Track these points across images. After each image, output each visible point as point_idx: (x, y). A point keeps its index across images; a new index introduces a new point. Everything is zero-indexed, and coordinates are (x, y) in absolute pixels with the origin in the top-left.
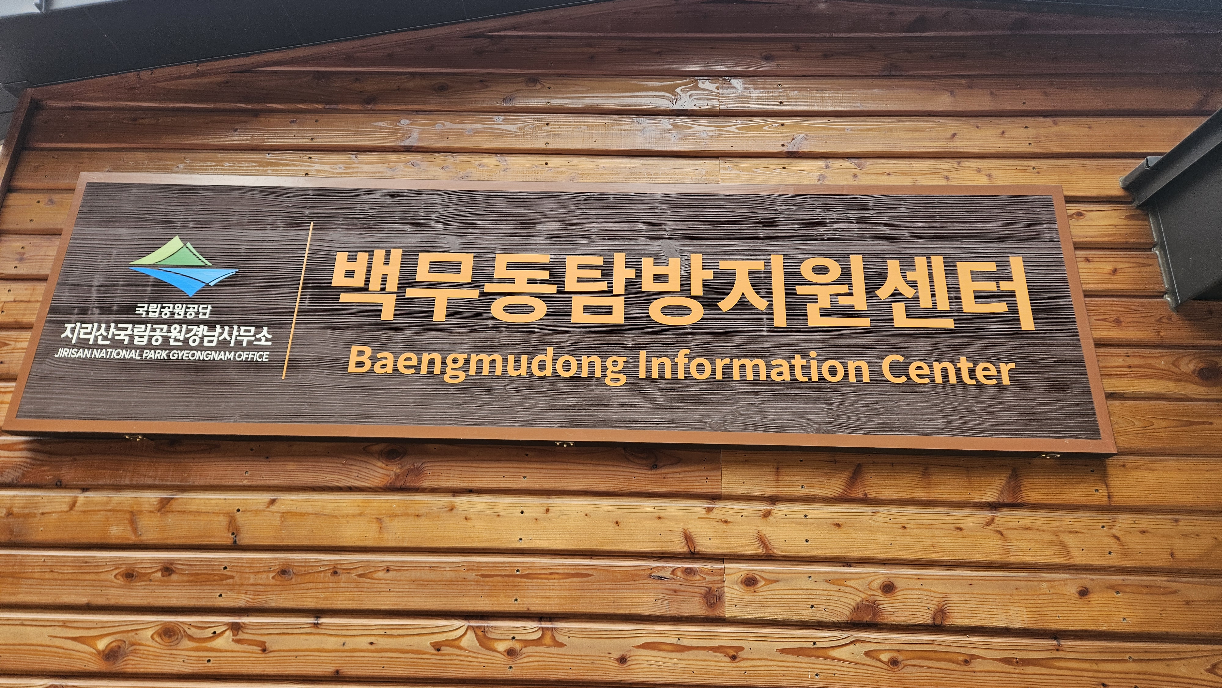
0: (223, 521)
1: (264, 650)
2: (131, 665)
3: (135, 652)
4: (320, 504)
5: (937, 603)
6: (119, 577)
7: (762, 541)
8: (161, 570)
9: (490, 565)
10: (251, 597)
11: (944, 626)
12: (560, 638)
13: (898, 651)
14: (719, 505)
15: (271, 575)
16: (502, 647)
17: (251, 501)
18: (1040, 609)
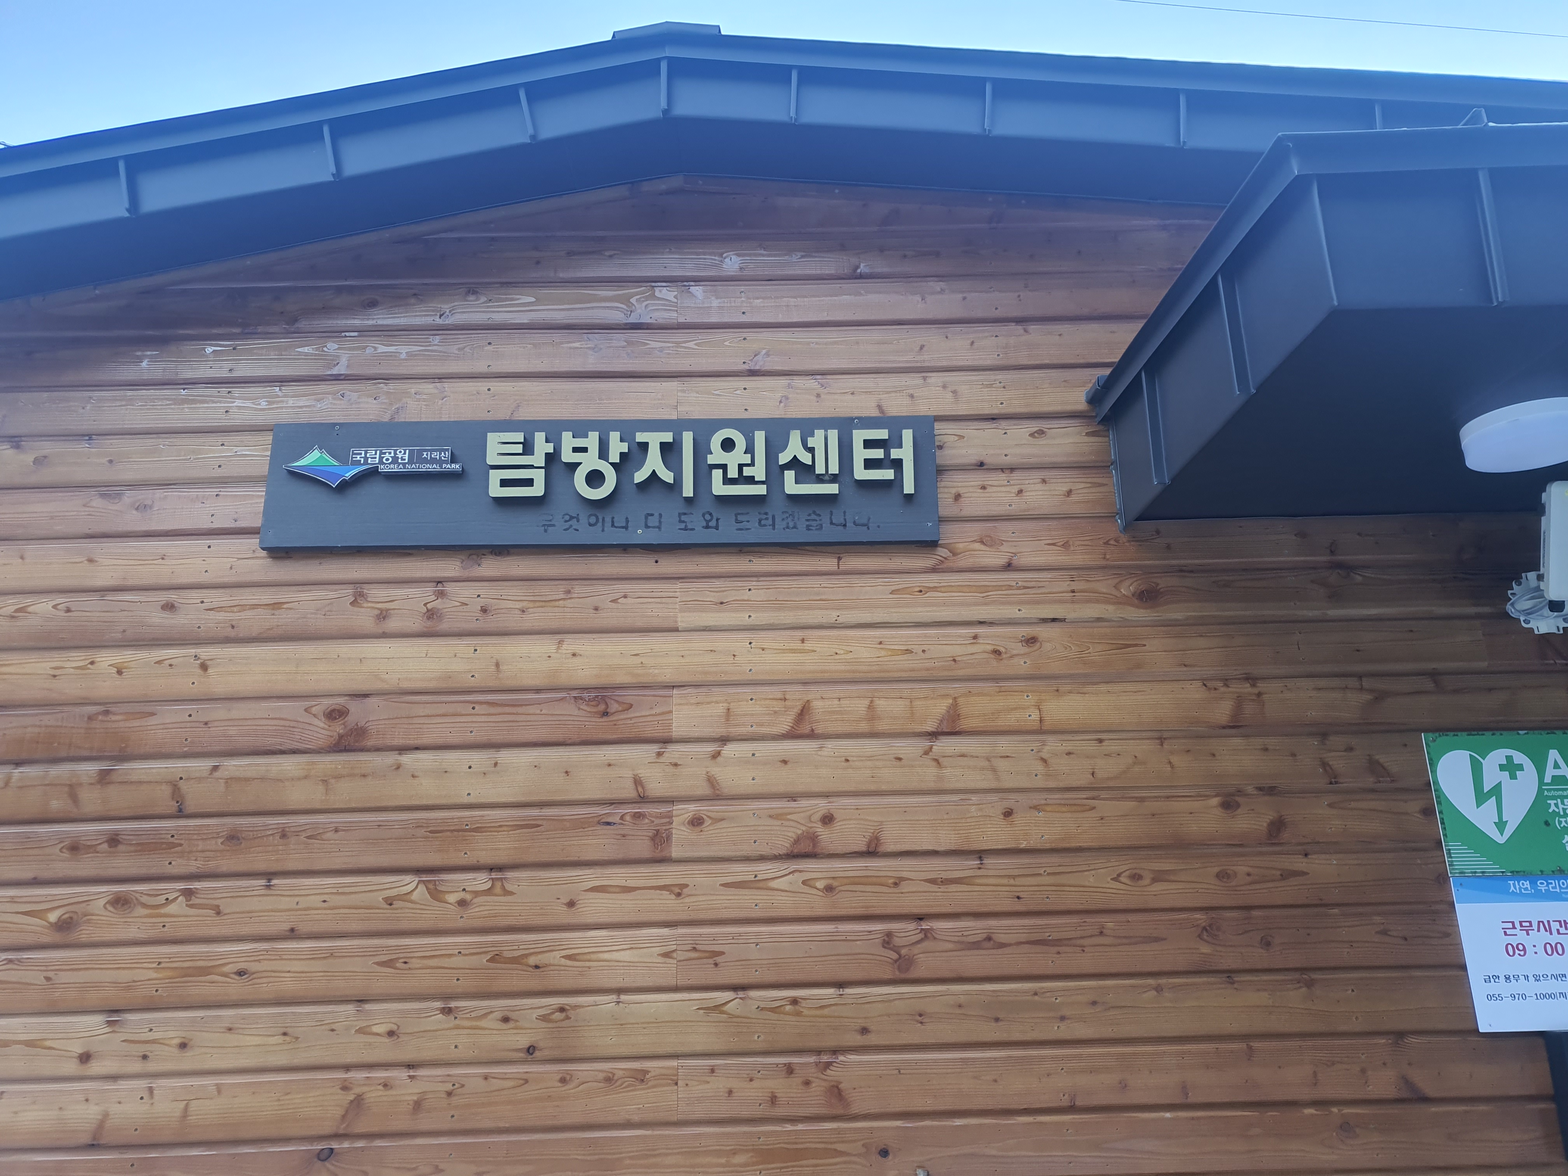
0: (167, 790)
1: (218, 913)
2: (84, 934)
3: (89, 921)
4: (264, 768)
5: (872, 831)
6: (64, 850)
7: (711, 781)
8: (107, 841)
9: (439, 821)
10: (202, 863)
11: (878, 853)
12: (508, 887)
13: (834, 878)
14: (672, 747)
15: (220, 841)
16: (452, 898)
17: (193, 769)
18: (967, 832)
